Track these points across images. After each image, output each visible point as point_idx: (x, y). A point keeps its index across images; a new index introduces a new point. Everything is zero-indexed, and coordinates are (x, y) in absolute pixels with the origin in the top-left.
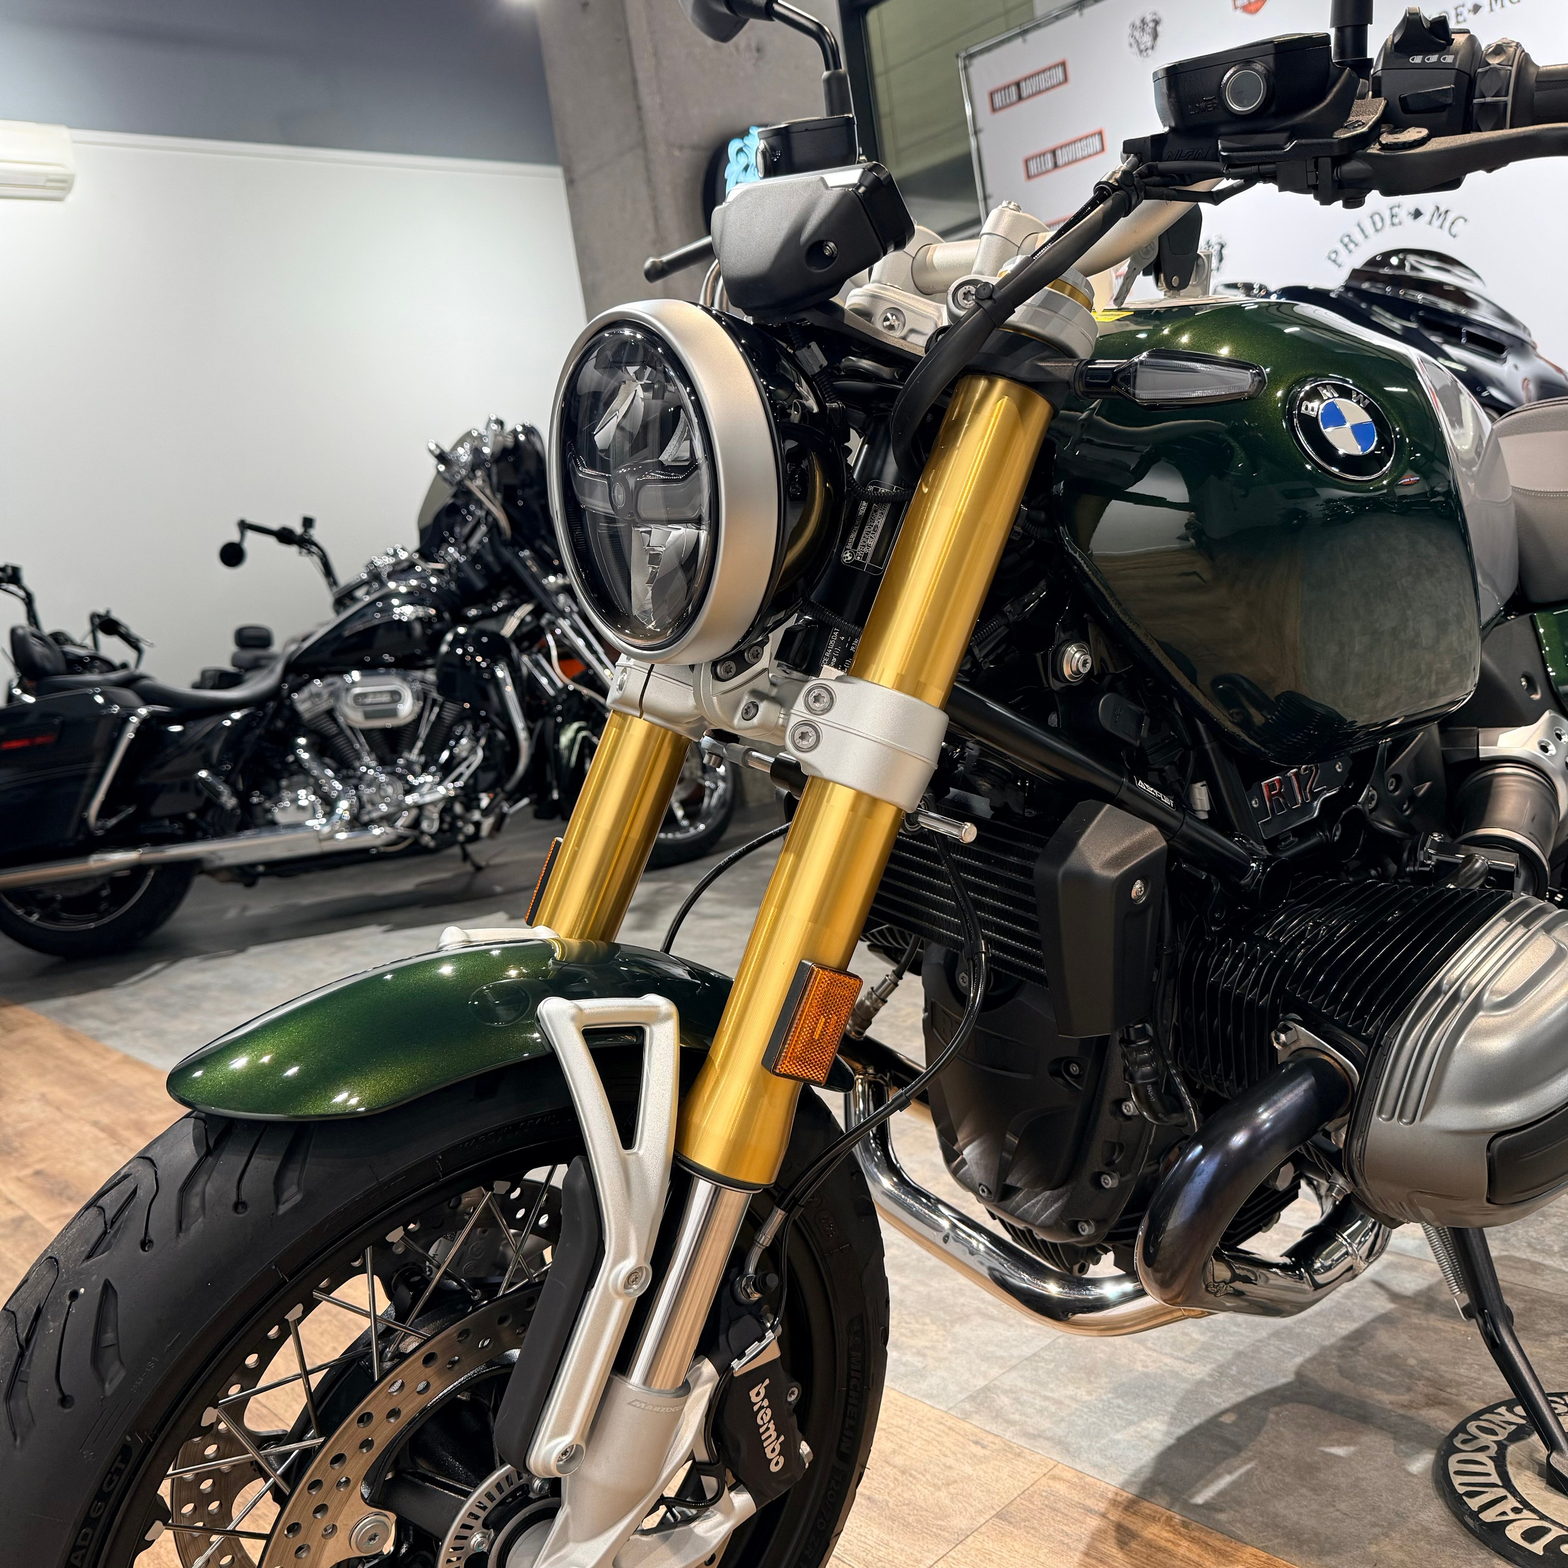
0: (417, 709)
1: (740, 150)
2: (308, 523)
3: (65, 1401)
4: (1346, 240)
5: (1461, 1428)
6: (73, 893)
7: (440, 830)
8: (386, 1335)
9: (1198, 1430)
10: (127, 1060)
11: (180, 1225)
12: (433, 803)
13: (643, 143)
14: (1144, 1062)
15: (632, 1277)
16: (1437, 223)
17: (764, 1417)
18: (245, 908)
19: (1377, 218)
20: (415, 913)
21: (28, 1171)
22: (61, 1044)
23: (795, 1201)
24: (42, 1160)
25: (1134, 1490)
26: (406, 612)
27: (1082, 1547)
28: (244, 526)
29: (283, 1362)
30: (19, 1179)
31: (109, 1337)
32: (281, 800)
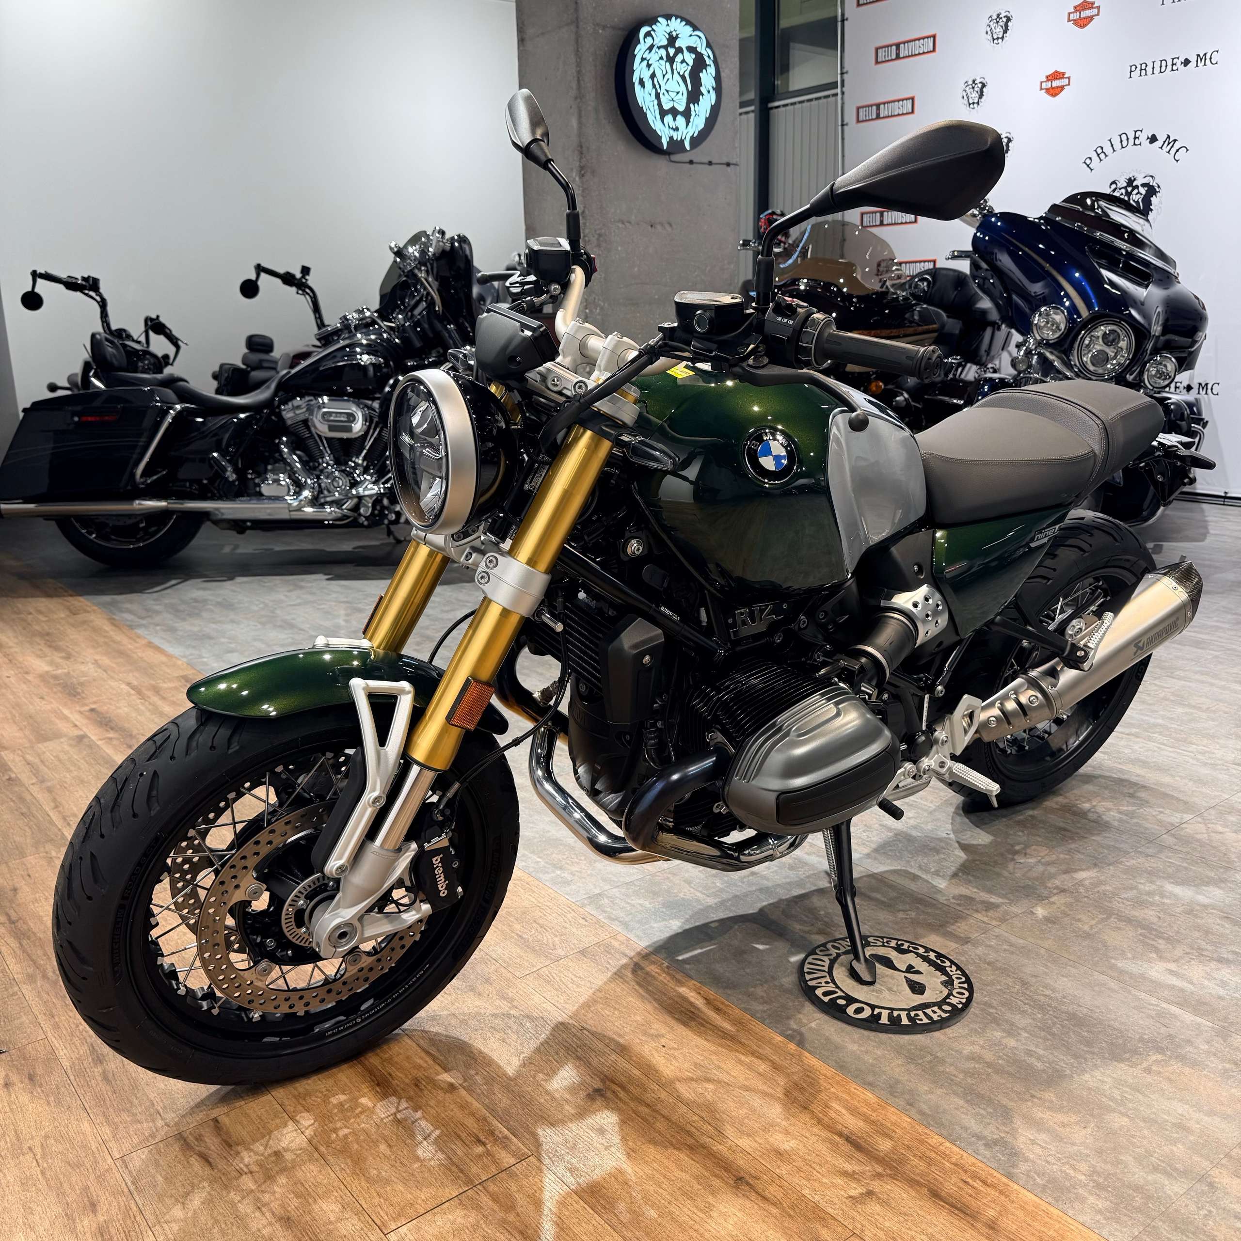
0: (365, 427)
1: (648, 34)
2: (306, 270)
3: (135, 815)
4: (1099, 151)
5: (824, 945)
6: (121, 523)
7: (372, 514)
8: (273, 813)
9: (697, 928)
10: (150, 645)
11: (187, 753)
12: (370, 496)
13: (576, 22)
14: (651, 739)
15: (376, 799)
16: (1166, 148)
17: (439, 871)
18: (236, 547)
19: (1124, 137)
20: (350, 569)
21: (87, 708)
22: (107, 627)
23: (465, 779)
24: (95, 703)
25: (650, 949)
26: (365, 359)
27: (615, 970)
28: (260, 269)
29: (225, 818)
30: (81, 712)
31: (154, 793)
32: (267, 479)
